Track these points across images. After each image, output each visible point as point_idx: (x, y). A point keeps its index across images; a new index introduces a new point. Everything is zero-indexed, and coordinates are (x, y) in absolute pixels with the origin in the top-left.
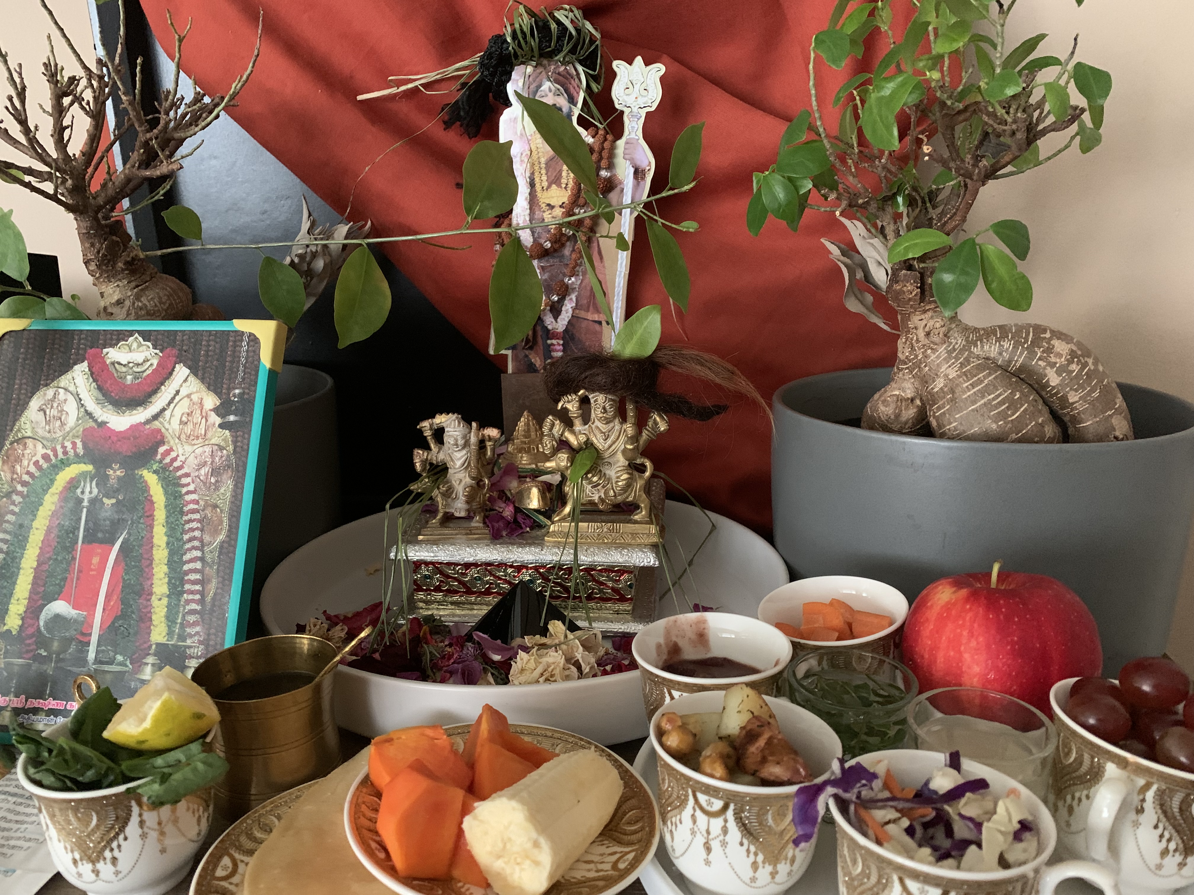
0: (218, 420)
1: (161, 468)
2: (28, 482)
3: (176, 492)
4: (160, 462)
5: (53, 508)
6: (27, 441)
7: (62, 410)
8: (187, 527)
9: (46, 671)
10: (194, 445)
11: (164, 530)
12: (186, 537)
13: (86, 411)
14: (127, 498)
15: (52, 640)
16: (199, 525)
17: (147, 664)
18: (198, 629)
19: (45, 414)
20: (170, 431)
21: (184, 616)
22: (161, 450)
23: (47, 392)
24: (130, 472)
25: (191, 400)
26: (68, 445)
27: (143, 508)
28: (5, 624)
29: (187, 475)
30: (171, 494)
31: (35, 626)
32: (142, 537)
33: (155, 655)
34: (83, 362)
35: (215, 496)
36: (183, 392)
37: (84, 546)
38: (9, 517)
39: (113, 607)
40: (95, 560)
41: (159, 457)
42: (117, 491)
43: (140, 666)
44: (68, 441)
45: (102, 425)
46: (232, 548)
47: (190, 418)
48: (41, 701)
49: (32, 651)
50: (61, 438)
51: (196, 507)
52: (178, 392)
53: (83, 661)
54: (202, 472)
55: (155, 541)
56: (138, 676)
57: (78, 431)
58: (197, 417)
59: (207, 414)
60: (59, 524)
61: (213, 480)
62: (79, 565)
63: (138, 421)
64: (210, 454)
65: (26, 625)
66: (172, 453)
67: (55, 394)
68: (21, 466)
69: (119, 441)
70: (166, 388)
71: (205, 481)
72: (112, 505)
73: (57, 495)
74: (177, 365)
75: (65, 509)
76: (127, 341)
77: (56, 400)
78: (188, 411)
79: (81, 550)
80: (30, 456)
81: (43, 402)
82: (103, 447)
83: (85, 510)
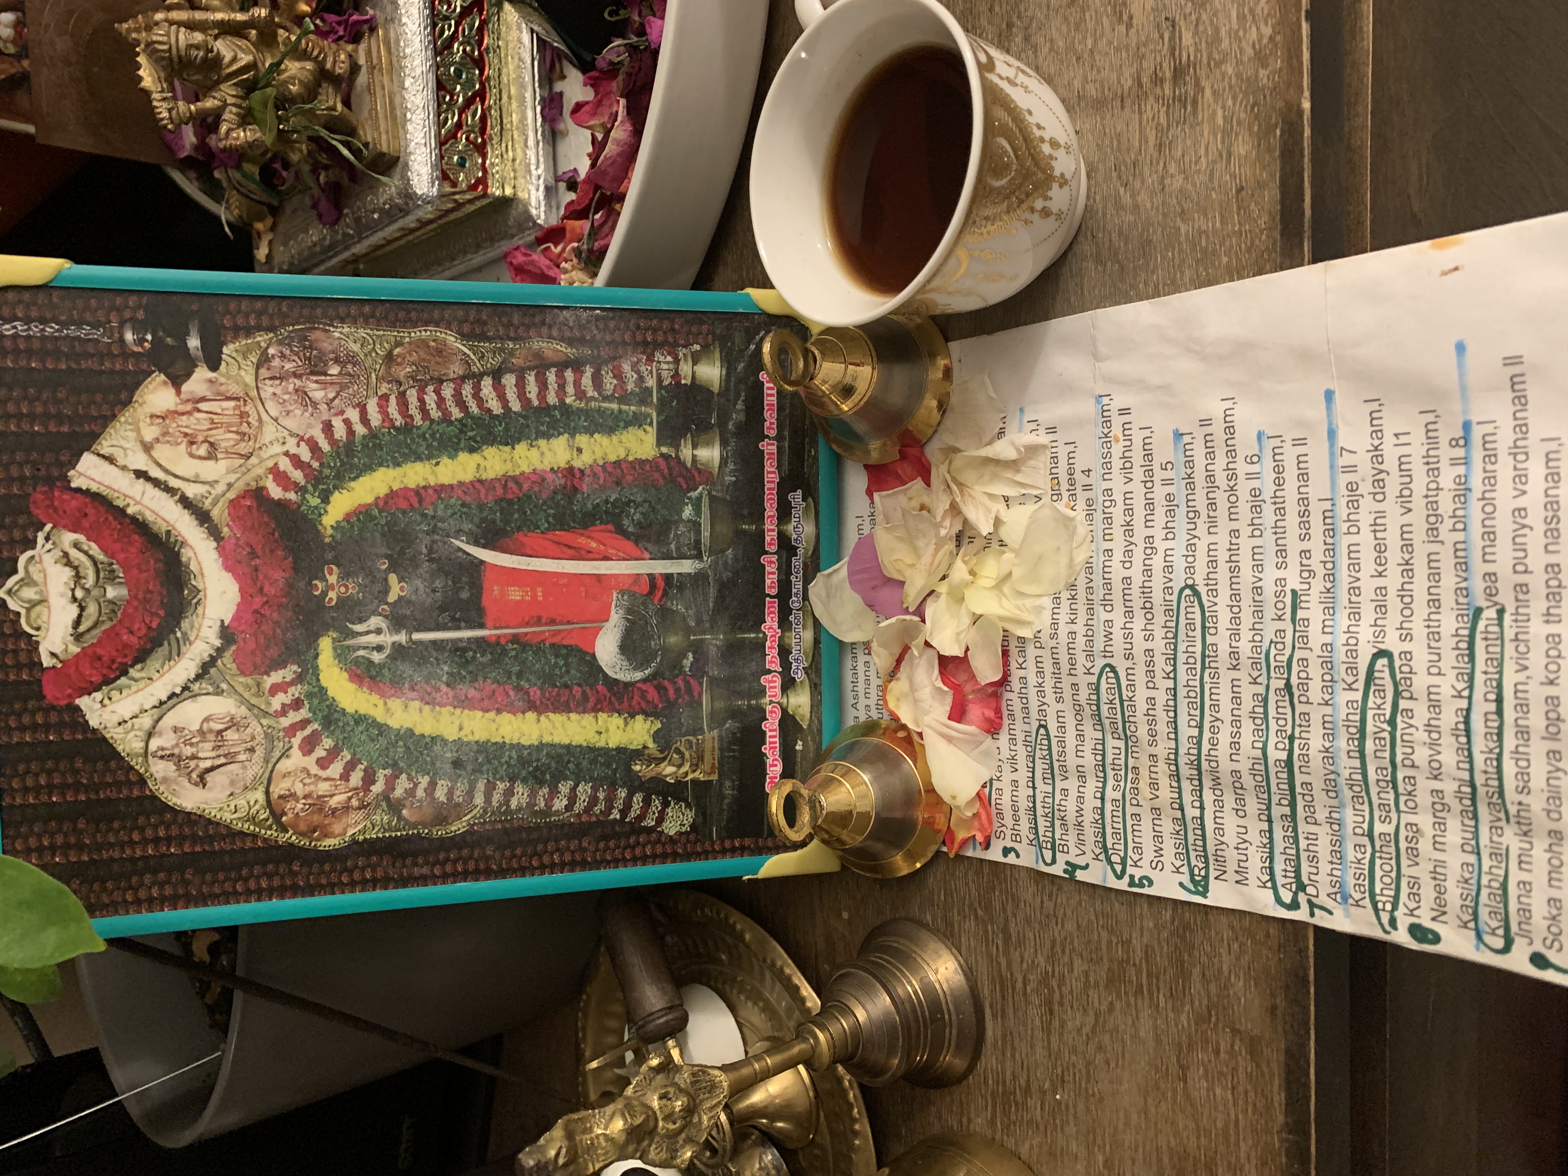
0: (202, 373)
2: (365, 770)
3: (365, 446)
4: (301, 490)
5: (416, 704)
6: (274, 796)
7: (201, 732)
8: (435, 414)
9: (718, 647)
10: (260, 420)
11: (445, 460)
13: (198, 677)
14: (384, 550)
15: (665, 649)
16: (430, 388)
17: (694, 456)
18: (626, 367)
19: (212, 769)
20: (232, 478)
21: (606, 399)
23: (158, 776)
24: (330, 555)
25: (157, 440)
26: (278, 701)
28: (645, 747)
29: (328, 428)
30: (371, 456)
31: (645, 687)
33: (677, 447)
34: (78, 709)
35: (369, 362)
36: (140, 461)
37: (488, 624)
38: (441, 794)
39: (600, 542)
40: (515, 594)
41: (292, 496)
42: (371, 574)
43: (699, 471)
44: (269, 704)
45: (227, 634)
47: (200, 438)
48: (768, 644)
49: (687, 683)
50: (265, 722)
51: (393, 400)
52: (140, 474)
53: (699, 578)
54: (318, 395)
55: (468, 476)
57: (248, 687)
58: (197, 423)
59: (188, 401)
60: (448, 685)
61: (334, 370)
62: (527, 625)
63: (214, 555)
64: (277, 382)
65: (643, 705)
66: (282, 468)
67: (162, 757)
68: (332, 796)
69: (261, 589)
70: (132, 503)
71: (337, 388)
72: (401, 579)
73: (389, 702)
74: (73, 485)
75: (417, 678)
76: (18, 614)
77: (176, 751)
78: (183, 446)
79: (496, 628)
80: (307, 781)
81: (184, 781)
82: (278, 622)
83: (416, 636)
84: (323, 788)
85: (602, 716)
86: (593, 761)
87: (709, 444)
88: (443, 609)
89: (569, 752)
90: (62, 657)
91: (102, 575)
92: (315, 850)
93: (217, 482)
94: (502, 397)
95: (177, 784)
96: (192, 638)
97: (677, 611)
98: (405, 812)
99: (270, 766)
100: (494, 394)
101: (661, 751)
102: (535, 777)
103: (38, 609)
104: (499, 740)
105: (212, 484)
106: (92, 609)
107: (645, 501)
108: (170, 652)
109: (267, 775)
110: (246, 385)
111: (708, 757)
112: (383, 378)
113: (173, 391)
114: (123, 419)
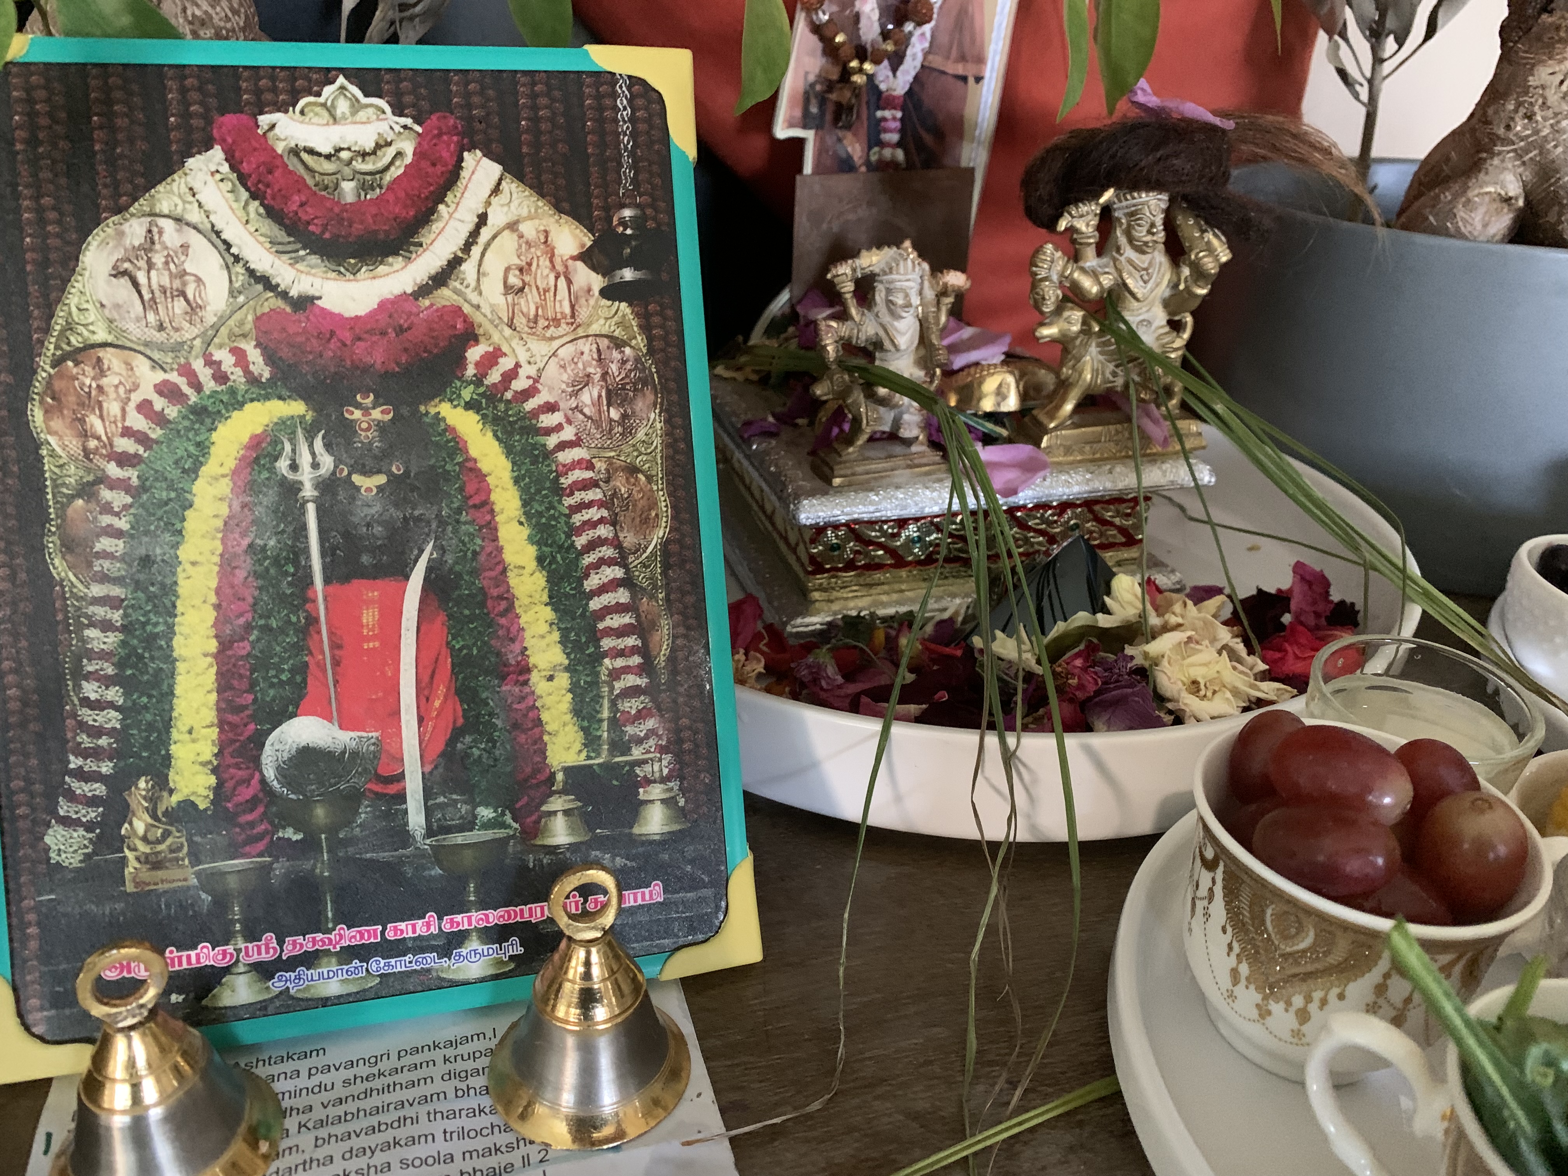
0: (597, 282)
1: (483, 395)
2: (136, 455)
3: (534, 446)
4: (478, 380)
5: (225, 511)
6: (101, 353)
7: (184, 273)
8: (577, 519)
9: (312, 871)
10: (552, 339)
11: (525, 531)
12: (580, 541)
13: (251, 272)
14: (414, 469)
15: (307, 804)
16: (605, 513)
17: (555, 813)
18: (651, 723)
19: (135, 284)
20: (486, 309)
21: (613, 703)
22: (474, 354)
23: (126, 227)
24: (405, 411)
25: (521, 236)
26: (224, 356)
27: (461, 489)
28: (171, 792)
29: (551, 408)
30: (523, 452)
31: (255, 781)
32: (475, 553)
33: (564, 792)
34: (209, 148)
35: (627, 449)
36: (497, 218)
37: (331, 588)
38: (105, 544)
39: (440, 711)
40: (369, 617)
41: (471, 371)
42: (384, 456)
43: (538, 822)
44: (221, 346)
45: (304, 303)
46: (687, 553)
47: (527, 279)
48: (319, 936)
50: (197, 342)
51: (588, 474)
52: (482, 219)
53: (403, 836)
54: (587, 397)
55: (510, 556)
56: (539, 842)
57: (241, 323)
58: (543, 275)
59: (566, 267)
60: (251, 546)
61: (615, 414)
62: (331, 633)
63: (397, 291)
64: (595, 356)
65: (229, 785)
66: (501, 360)
67: (150, 231)
68: (101, 417)
69: (359, 339)
70: (451, 210)
71: (596, 417)
72: (380, 488)
73: (227, 480)
74: (466, 154)
75: (259, 511)
76: (319, 94)
77: (157, 247)
78: (518, 262)
79: (325, 599)
80: (121, 390)
81: (120, 254)
82: (321, 356)
83: (311, 508)
84: (113, 408)
85: (214, 733)
86: (151, 727)
87: (572, 830)
88: (347, 535)
89: (162, 695)
90: (270, 135)
91: (368, 178)
92: (28, 399)
93: (480, 294)
94: (603, 589)
95: (116, 247)
96: (298, 266)
97: (357, 813)
98: (80, 502)
99: (141, 348)
100: (606, 581)
101: (166, 813)
102: (129, 656)
103: (325, 114)
104: (180, 609)
105: (478, 289)
106: (328, 167)
107: (496, 760)
108: (280, 244)
109: (129, 344)
110: (589, 325)
111: (160, 874)
112: (611, 464)
113: (575, 253)
114: (540, 204)
